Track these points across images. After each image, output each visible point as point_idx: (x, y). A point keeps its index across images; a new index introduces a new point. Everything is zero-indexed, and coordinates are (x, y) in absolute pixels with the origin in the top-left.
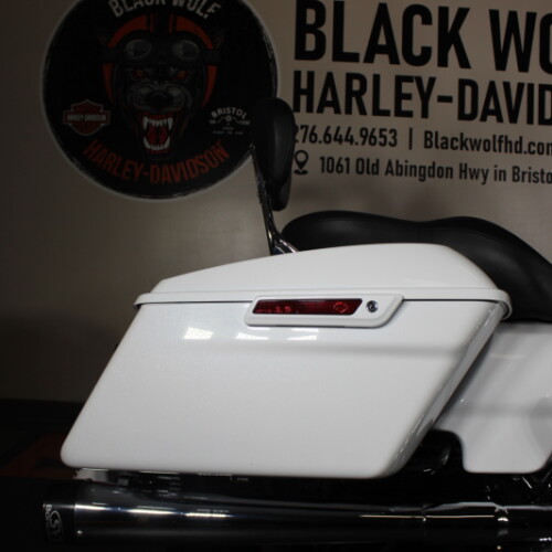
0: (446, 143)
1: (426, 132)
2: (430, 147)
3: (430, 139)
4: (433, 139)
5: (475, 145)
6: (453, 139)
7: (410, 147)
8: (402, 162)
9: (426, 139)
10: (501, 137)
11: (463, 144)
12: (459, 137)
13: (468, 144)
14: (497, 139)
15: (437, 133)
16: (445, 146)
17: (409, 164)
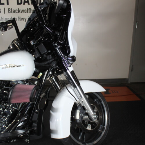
0: (14, 11)
1: (9, 9)
2: (10, 13)
3: (10, 11)
4: (11, 10)
5: (22, 11)
6: (16, 10)
7: (5, 13)
8: (3, 18)
9: (9, 11)
10: (29, 9)
11: (19, 11)
12: (18, 9)
13: (20, 11)
14: (28, 9)
15: (11, 9)
16: (14, 12)
17: (5, 18)
